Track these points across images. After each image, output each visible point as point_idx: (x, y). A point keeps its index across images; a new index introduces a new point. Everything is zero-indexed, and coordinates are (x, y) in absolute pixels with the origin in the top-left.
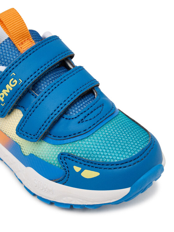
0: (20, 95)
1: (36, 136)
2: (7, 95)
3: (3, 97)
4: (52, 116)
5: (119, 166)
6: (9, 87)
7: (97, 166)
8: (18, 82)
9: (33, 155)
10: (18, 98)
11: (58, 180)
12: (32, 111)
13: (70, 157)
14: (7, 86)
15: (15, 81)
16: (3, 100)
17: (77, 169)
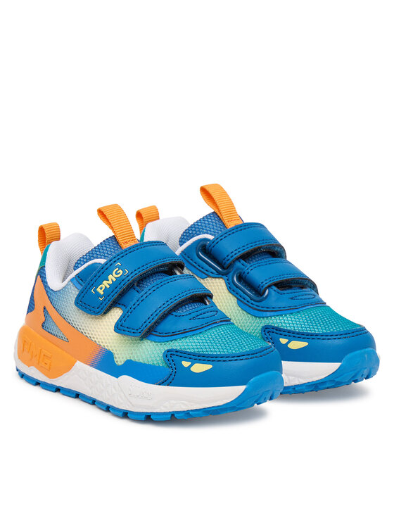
0: (124, 287)
1: (140, 330)
2: (108, 286)
3: (103, 289)
4: (160, 309)
5: (235, 358)
6: (112, 278)
7: (209, 359)
8: (124, 272)
9: (131, 360)
10: (121, 290)
11: (162, 381)
12: (140, 301)
13: (178, 354)
14: (110, 277)
15: (120, 271)
16: (102, 293)
17: (186, 364)
